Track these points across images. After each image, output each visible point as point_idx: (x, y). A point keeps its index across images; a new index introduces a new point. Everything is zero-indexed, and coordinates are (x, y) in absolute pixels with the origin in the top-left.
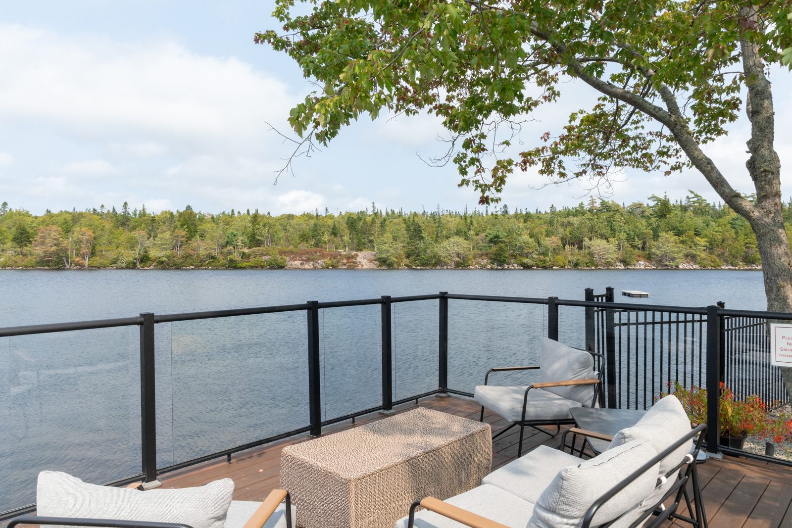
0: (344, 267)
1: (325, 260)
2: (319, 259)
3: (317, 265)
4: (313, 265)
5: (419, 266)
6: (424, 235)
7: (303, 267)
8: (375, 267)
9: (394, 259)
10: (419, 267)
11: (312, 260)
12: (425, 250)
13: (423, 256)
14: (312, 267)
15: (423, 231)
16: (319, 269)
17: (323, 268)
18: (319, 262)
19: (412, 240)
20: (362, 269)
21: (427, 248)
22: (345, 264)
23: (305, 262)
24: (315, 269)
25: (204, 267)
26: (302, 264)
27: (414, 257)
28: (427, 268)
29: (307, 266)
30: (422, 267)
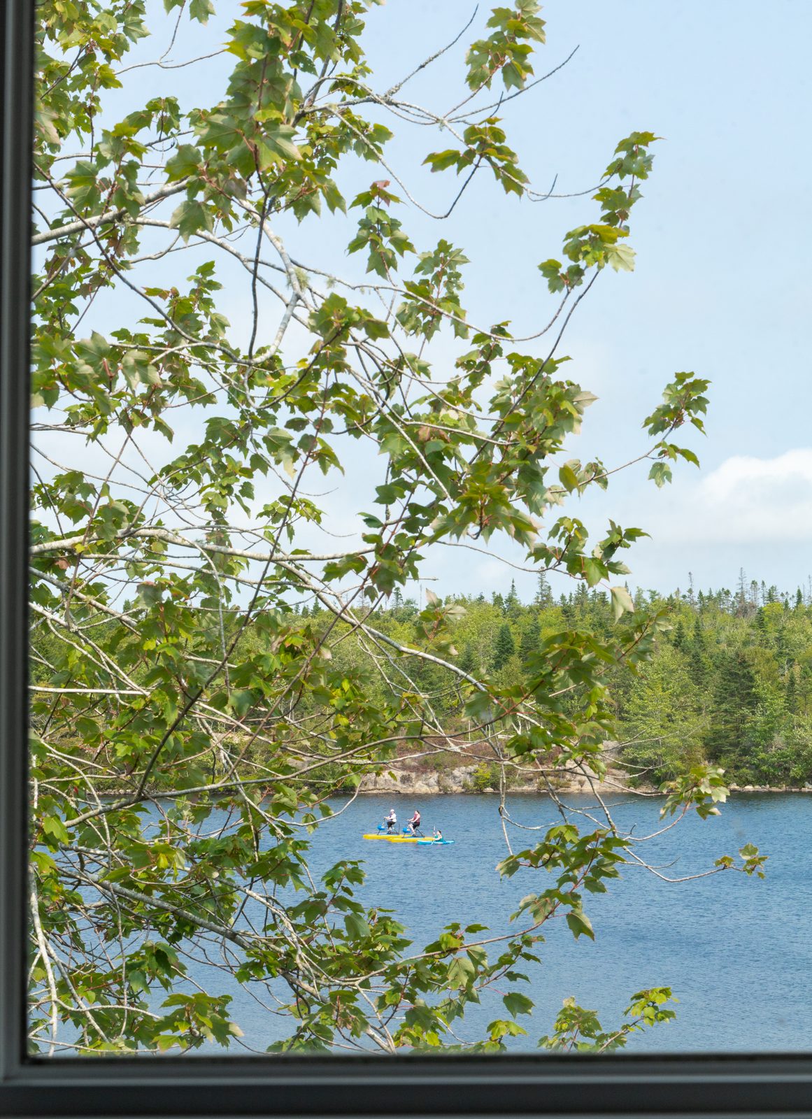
0: (527, 788)
1: (471, 768)
2: (455, 765)
3: (449, 782)
4: (438, 782)
5: (750, 783)
6: (760, 690)
7: (410, 790)
8: (619, 787)
9: (678, 763)
10: (749, 788)
11: (437, 767)
12: (767, 736)
13: (762, 755)
14: (436, 789)
15: (757, 677)
16: (453, 794)
17: (467, 792)
18: (456, 772)
19: (724, 706)
20: (581, 794)
21: (772, 729)
22: (529, 780)
23: (413, 775)
24: (445, 794)
25: (122, 791)
26: (405, 780)
27: (733, 756)
28: (774, 789)
29: (421, 786)
30: (757, 788)
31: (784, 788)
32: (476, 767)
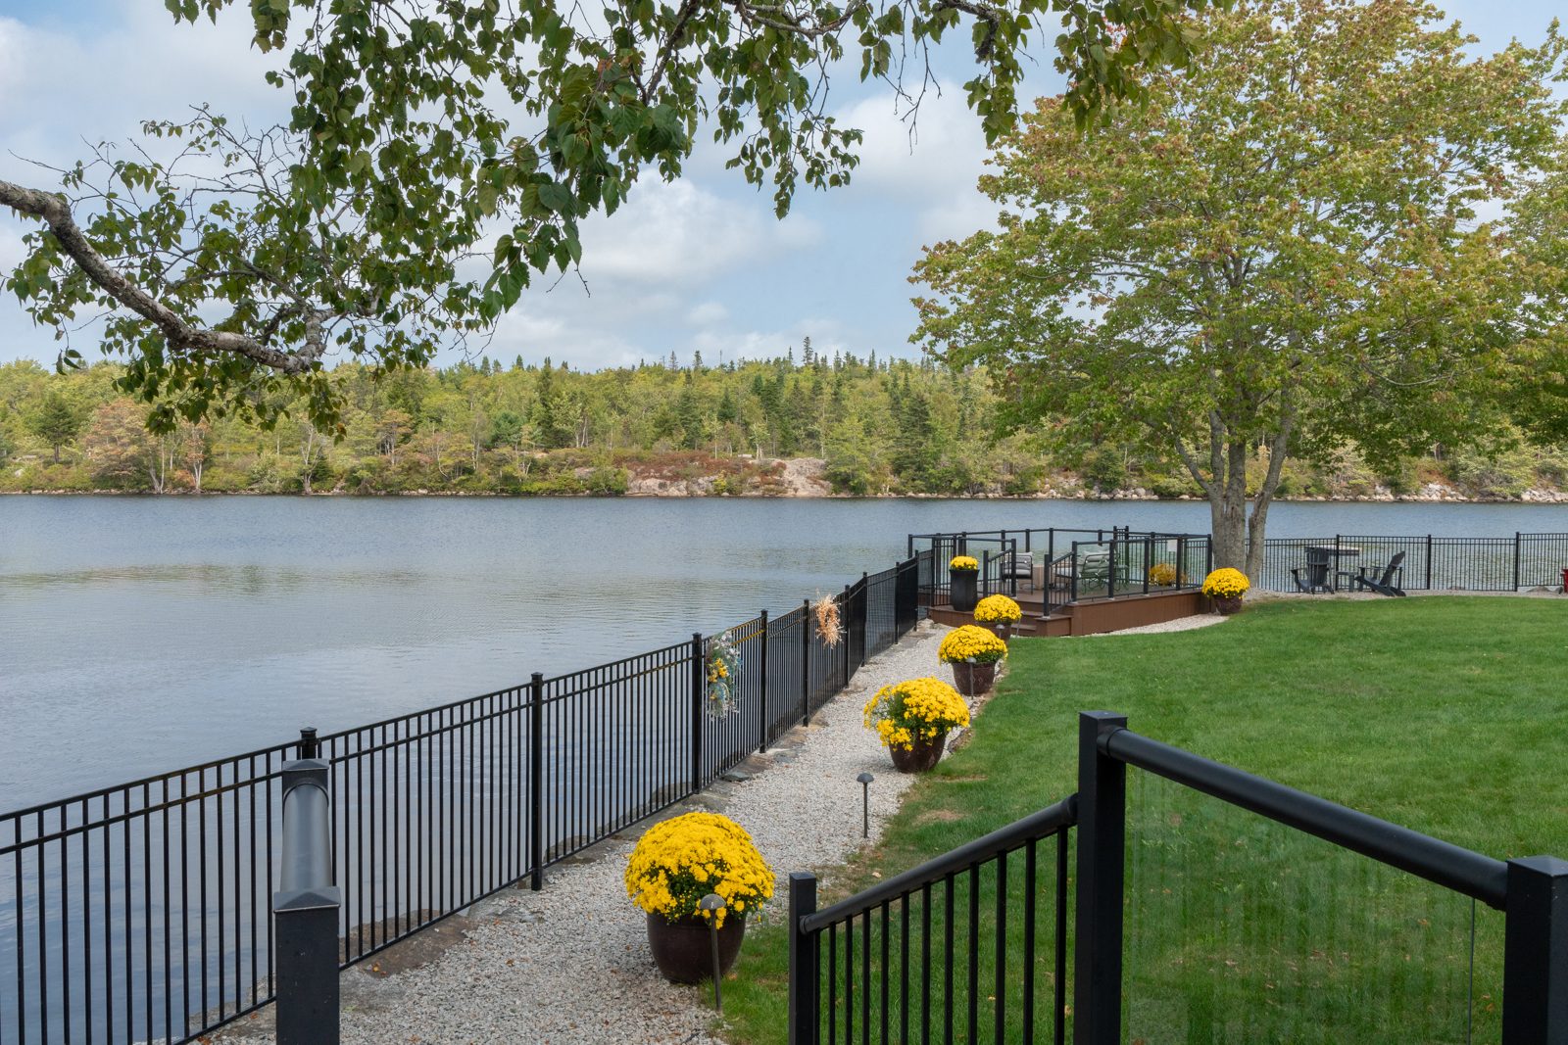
0: (754, 493)
1: (712, 478)
2: (700, 475)
3: (695, 488)
4: (687, 488)
5: (923, 491)
6: (933, 423)
7: (665, 494)
8: (824, 493)
9: (867, 476)
10: (922, 495)
11: (685, 477)
12: (936, 456)
13: (931, 471)
14: (685, 493)
15: (931, 413)
16: (699, 496)
17: (708, 495)
18: (700, 481)
19: (907, 434)
20: (795, 497)
21: (940, 451)
22: (756, 487)
23: (668, 482)
24: (692, 496)
25: (449, 493)
26: (662, 486)
27: (911, 471)
28: (941, 496)
29: (673, 491)
30: (929, 495)
31: (948, 495)
32: (716, 477)
